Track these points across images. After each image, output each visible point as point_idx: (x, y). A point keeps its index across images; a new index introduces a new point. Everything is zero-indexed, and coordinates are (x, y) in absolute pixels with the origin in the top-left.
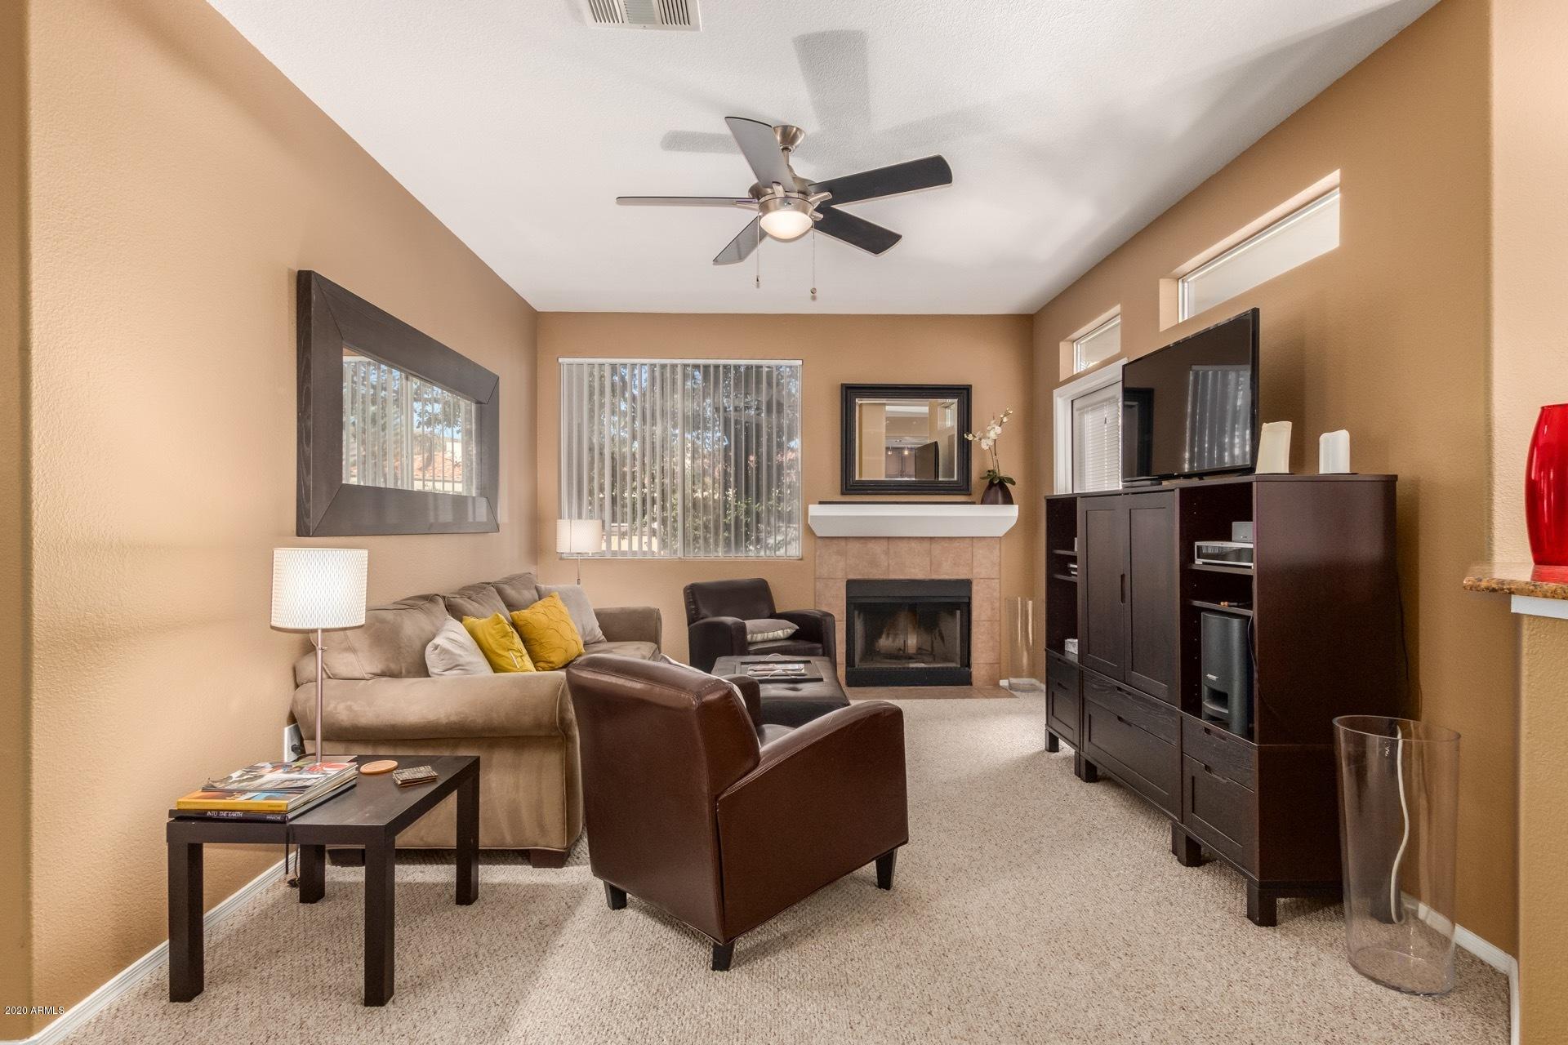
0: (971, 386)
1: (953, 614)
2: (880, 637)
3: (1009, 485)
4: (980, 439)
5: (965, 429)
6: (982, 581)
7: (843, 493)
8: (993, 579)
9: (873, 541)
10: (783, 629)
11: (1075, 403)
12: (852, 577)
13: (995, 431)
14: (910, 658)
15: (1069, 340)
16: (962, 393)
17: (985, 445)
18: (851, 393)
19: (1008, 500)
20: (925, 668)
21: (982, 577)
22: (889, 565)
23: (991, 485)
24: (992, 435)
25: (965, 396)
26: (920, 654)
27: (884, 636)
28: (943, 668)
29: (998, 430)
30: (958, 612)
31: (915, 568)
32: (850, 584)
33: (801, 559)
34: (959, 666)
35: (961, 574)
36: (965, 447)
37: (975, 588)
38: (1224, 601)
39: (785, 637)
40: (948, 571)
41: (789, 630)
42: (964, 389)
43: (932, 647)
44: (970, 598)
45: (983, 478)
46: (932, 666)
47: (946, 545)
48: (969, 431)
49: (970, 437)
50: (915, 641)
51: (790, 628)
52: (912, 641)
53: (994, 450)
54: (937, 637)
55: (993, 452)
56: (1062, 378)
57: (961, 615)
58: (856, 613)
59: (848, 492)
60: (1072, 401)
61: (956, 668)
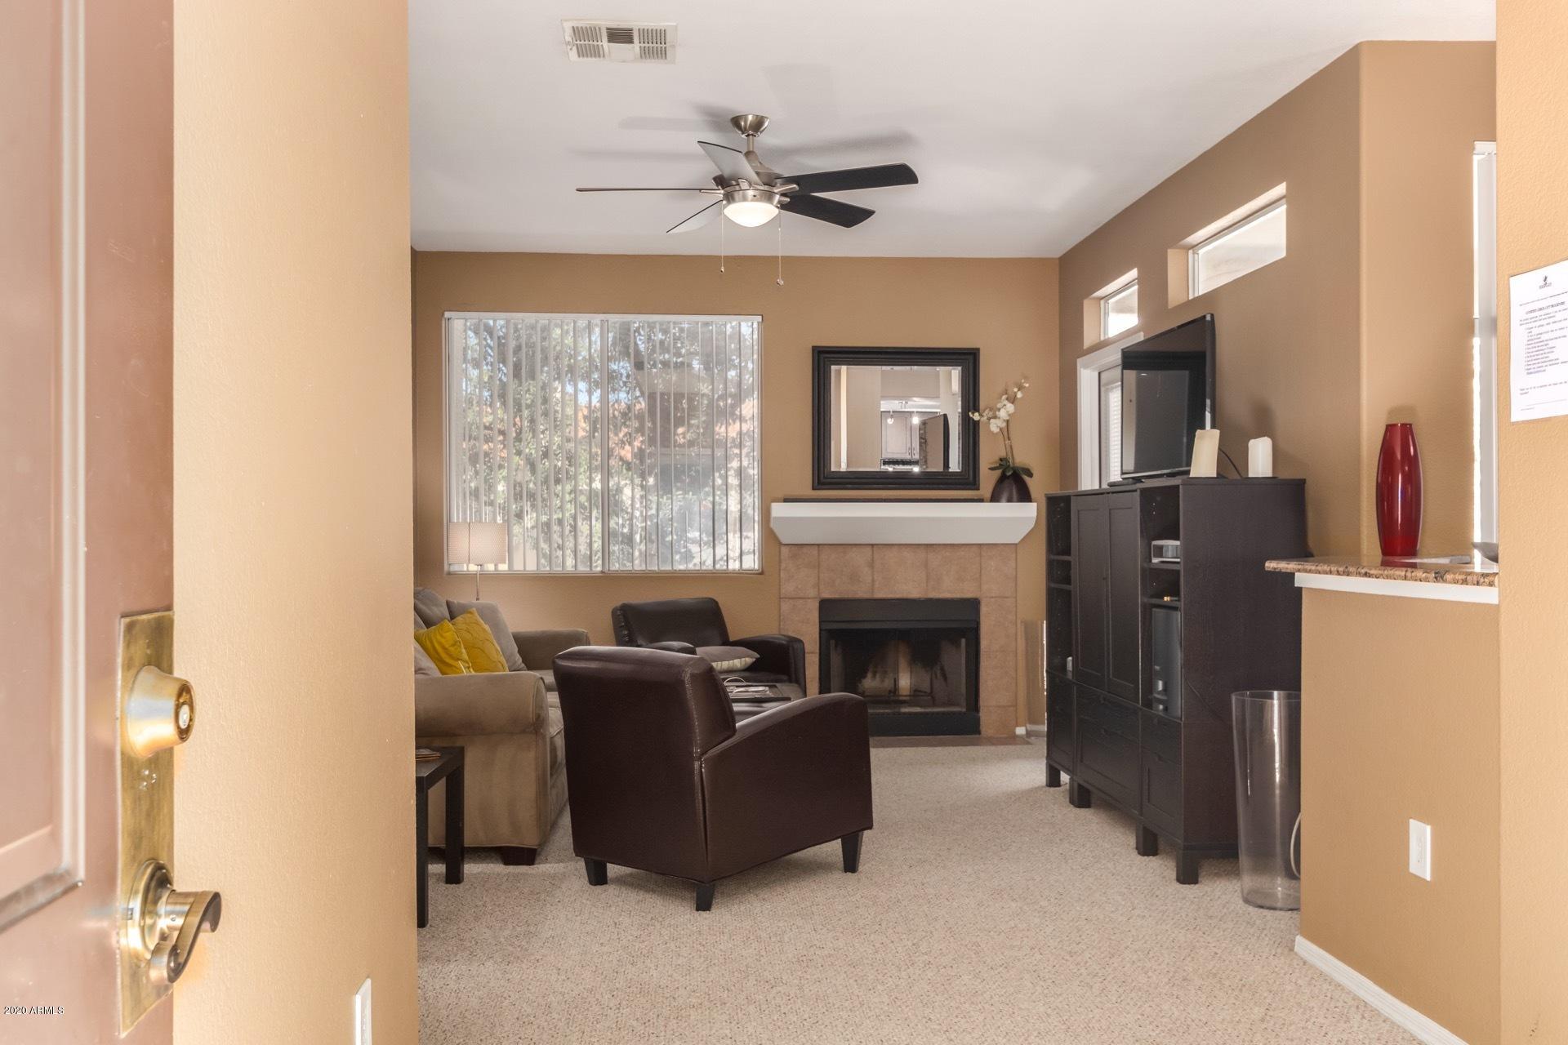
0: (978, 350)
1: (957, 644)
2: (865, 677)
3: (1026, 478)
4: (989, 419)
5: (971, 405)
6: (993, 600)
7: (814, 489)
8: (1007, 597)
9: (854, 549)
10: (740, 658)
11: (1103, 376)
12: (826, 595)
13: (1006, 410)
14: (903, 703)
15: (1094, 298)
16: (967, 359)
17: (995, 426)
18: (825, 359)
19: (1025, 496)
20: (921, 714)
21: (993, 595)
22: (873, 581)
23: (1002, 479)
24: (1003, 414)
25: (971, 361)
26: (916, 695)
27: (869, 675)
28: (943, 713)
29: (1010, 407)
30: (963, 640)
31: (908, 585)
32: (826, 605)
33: (762, 573)
34: (964, 710)
35: (966, 591)
36: (971, 431)
37: (984, 609)
38: (1167, 596)
39: (743, 668)
40: (950, 588)
41: (747, 659)
42: (970, 354)
43: (932, 688)
44: (978, 623)
45: (991, 469)
46: (929, 710)
47: (948, 554)
48: (976, 409)
49: (976, 417)
50: (908, 681)
51: (748, 656)
52: (905, 682)
53: (1006, 432)
54: (939, 675)
55: (1006, 434)
56: (1087, 343)
57: (967, 645)
58: (833, 642)
59: (820, 487)
60: (1099, 373)
61: (960, 713)
